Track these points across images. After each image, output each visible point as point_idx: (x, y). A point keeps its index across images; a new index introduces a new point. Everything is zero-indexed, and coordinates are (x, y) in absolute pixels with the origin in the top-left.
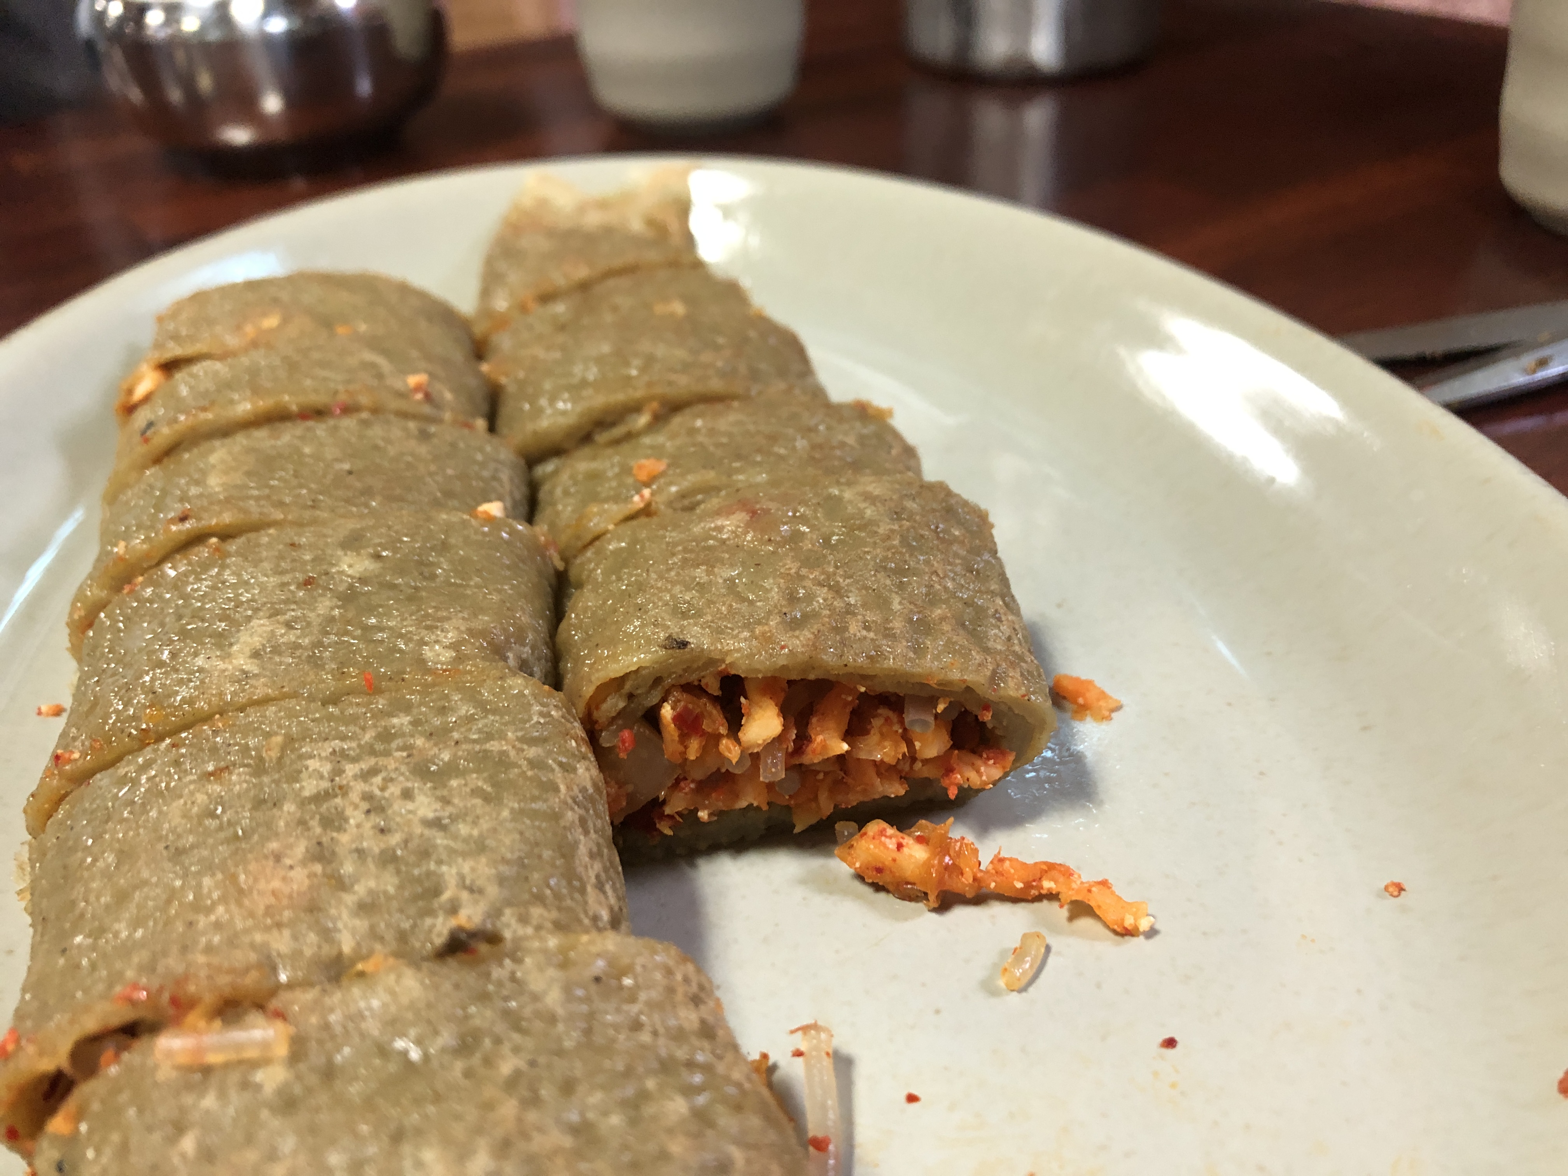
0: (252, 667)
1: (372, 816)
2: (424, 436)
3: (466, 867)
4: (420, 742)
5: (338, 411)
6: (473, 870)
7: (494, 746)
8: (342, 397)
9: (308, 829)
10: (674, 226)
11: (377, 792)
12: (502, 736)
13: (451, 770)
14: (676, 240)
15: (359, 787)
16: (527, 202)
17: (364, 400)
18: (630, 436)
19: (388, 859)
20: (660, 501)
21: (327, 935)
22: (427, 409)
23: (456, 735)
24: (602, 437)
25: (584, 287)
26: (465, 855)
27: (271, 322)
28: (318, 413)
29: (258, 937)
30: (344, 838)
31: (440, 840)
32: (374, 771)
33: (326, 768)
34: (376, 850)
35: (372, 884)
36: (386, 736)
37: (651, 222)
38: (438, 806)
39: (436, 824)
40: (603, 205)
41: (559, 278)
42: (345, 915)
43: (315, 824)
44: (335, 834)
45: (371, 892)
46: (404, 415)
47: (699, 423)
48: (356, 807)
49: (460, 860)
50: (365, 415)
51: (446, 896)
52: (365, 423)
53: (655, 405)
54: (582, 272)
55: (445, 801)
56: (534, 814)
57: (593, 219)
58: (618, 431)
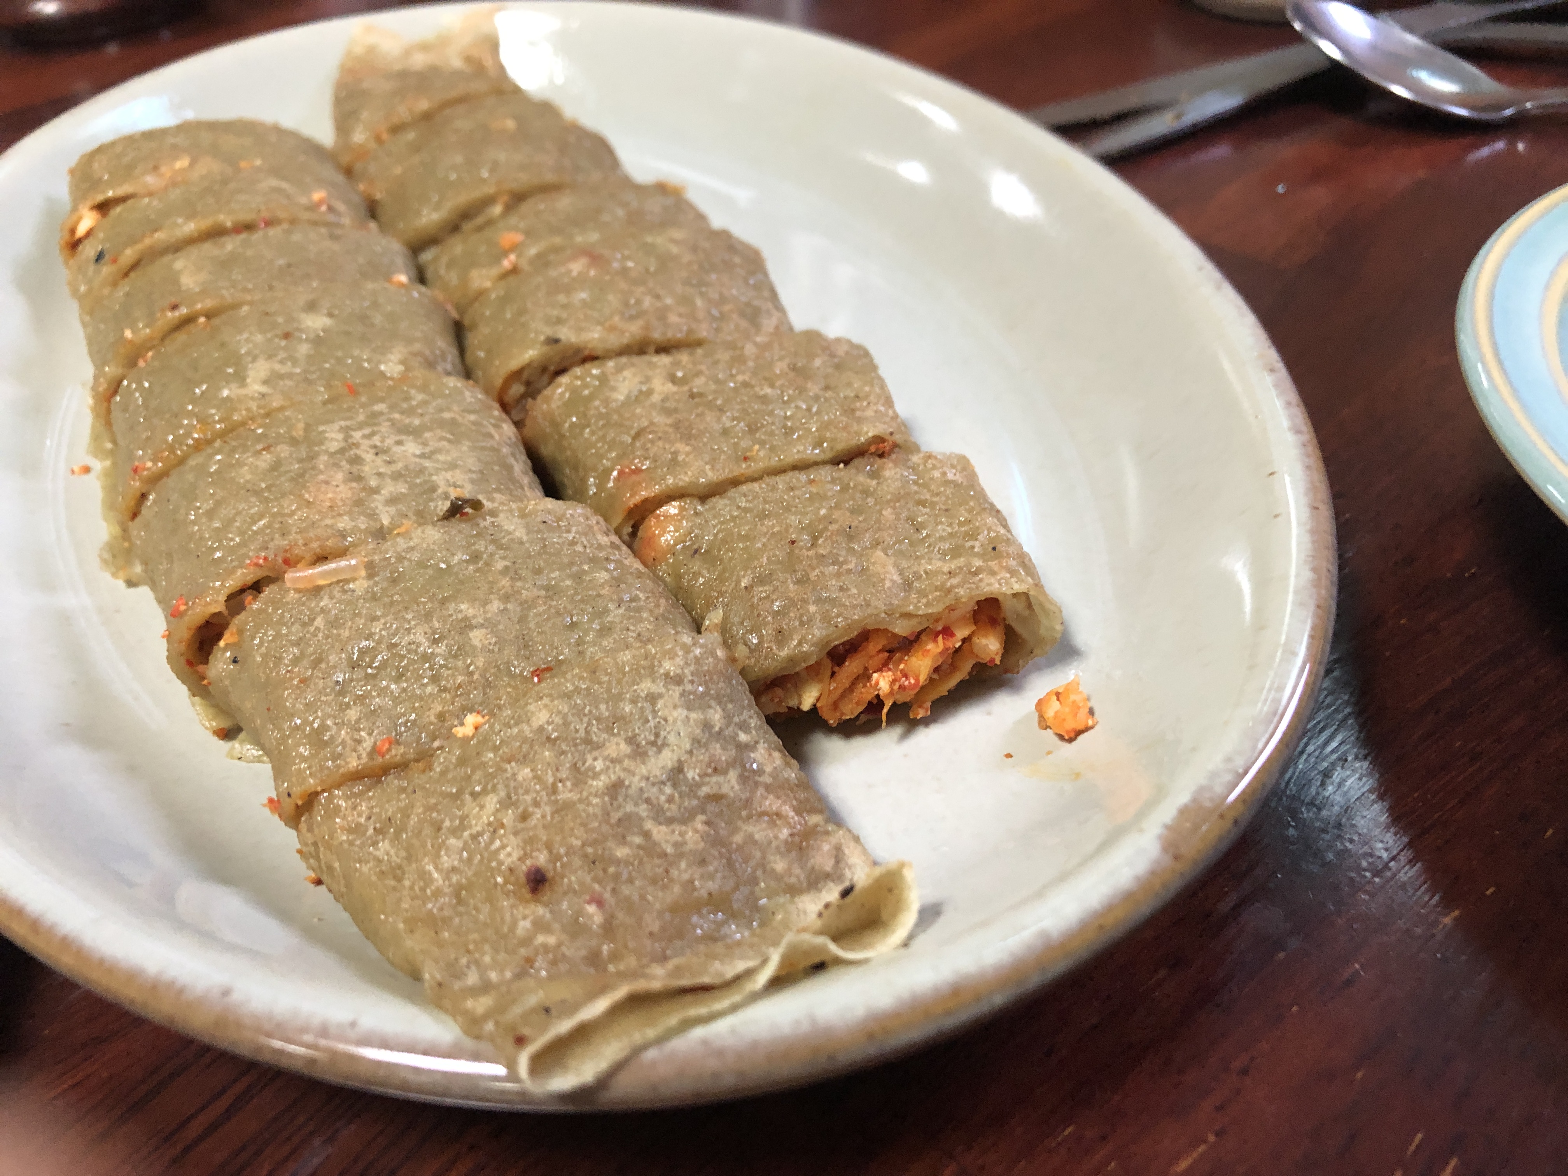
0: (264, 389)
1: (380, 455)
2: (334, 237)
3: (448, 475)
4: (397, 416)
5: (263, 225)
6: (453, 476)
7: (447, 415)
8: (265, 214)
9: (341, 467)
10: (488, 63)
11: (379, 444)
12: (449, 409)
13: (424, 428)
14: (492, 72)
15: (367, 442)
16: (359, 50)
17: (281, 215)
18: (490, 223)
19: (397, 476)
20: (524, 264)
21: (373, 516)
22: (331, 218)
23: (420, 411)
24: (467, 226)
25: (427, 116)
26: (446, 470)
27: (182, 163)
28: (248, 227)
29: (328, 522)
30: (366, 468)
31: (427, 463)
32: (373, 434)
33: (340, 436)
34: (390, 473)
35: (392, 489)
36: (375, 415)
37: (468, 59)
38: (420, 447)
39: (423, 456)
40: (425, 47)
41: (402, 112)
42: (380, 507)
43: (344, 463)
44: (359, 467)
45: (391, 493)
46: (315, 223)
47: (542, 207)
48: (368, 452)
49: (443, 472)
50: (285, 226)
51: (440, 491)
52: (288, 232)
53: (505, 198)
54: (424, 105)
55: (425, 444)
56: (483, 448)
57: (419, 61)
58: (479, 220)
